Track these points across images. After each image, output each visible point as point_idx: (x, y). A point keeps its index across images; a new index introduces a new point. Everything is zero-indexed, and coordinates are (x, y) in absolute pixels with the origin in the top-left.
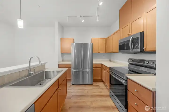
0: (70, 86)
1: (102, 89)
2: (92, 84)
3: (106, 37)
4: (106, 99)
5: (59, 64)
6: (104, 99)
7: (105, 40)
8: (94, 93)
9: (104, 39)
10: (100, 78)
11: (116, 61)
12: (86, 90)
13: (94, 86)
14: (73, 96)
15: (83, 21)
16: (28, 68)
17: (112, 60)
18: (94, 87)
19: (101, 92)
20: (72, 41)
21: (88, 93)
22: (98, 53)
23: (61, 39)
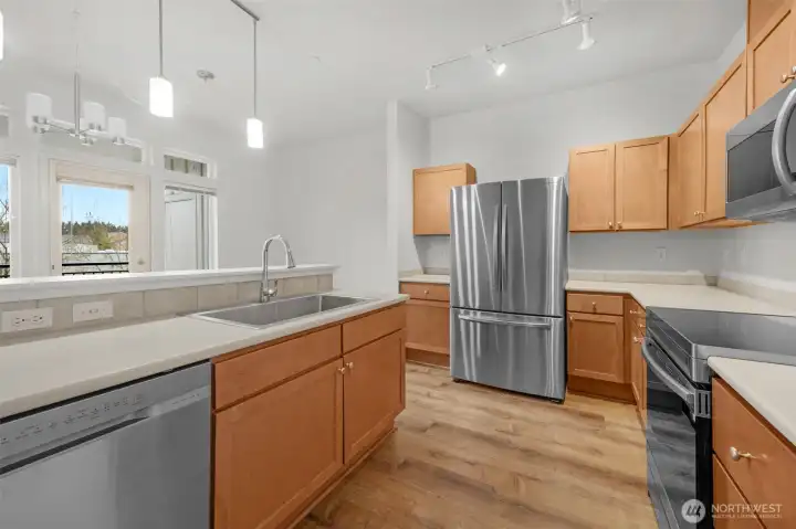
0: (444, 385)
1: (615, 438)
2: (561, 402)
3: (672, 130)
4: (618, 495)
5: (401, 283)
6: (598, 487)
7: (663, 147)
8: (555, 443)
9: (653, 142)
10: (613, 377)
11: (735, 276)
12: (510, 417)
13: (565, 410)
14: (435, 425)
15: (501, 70)
16: (260, 278)
17: (724, 274)
18: (565, 418)
19: (596, 451)
20: (463, 175)
21: (515, 433)
22: (611, 230)
23: (416, 173)
